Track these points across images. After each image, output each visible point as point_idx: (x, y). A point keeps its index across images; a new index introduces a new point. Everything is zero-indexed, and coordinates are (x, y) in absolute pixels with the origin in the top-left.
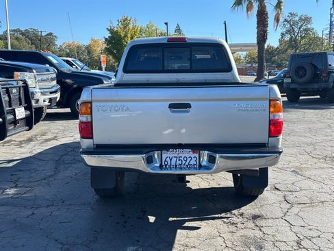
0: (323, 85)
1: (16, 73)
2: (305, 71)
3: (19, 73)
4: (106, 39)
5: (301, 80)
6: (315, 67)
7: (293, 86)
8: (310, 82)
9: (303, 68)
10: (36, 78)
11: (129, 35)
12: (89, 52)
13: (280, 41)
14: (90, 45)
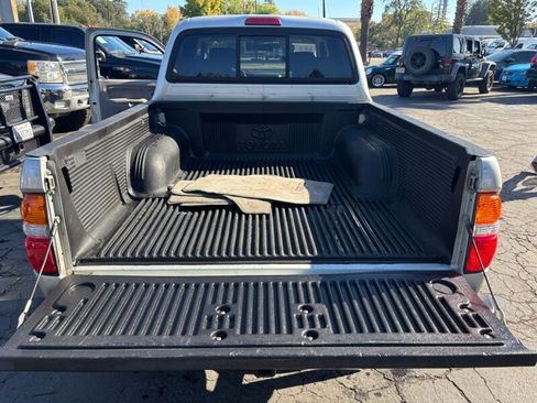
0: (444, 78)
1: (30, 62)
2: (425, 59)
3: (36, 62)
4: (181, 9)
5: (417, 71)
6: (436, 54)
7: (406, 78)
8: (428, 73)
9: (421, 54)
10: (62, 69)
11: (209, 4)
12: (166, 24)
13: (383, 16)
14: (166, 15)
